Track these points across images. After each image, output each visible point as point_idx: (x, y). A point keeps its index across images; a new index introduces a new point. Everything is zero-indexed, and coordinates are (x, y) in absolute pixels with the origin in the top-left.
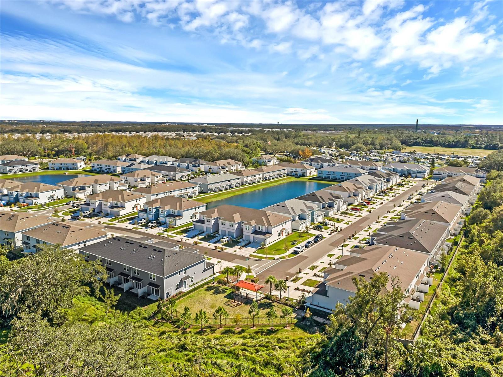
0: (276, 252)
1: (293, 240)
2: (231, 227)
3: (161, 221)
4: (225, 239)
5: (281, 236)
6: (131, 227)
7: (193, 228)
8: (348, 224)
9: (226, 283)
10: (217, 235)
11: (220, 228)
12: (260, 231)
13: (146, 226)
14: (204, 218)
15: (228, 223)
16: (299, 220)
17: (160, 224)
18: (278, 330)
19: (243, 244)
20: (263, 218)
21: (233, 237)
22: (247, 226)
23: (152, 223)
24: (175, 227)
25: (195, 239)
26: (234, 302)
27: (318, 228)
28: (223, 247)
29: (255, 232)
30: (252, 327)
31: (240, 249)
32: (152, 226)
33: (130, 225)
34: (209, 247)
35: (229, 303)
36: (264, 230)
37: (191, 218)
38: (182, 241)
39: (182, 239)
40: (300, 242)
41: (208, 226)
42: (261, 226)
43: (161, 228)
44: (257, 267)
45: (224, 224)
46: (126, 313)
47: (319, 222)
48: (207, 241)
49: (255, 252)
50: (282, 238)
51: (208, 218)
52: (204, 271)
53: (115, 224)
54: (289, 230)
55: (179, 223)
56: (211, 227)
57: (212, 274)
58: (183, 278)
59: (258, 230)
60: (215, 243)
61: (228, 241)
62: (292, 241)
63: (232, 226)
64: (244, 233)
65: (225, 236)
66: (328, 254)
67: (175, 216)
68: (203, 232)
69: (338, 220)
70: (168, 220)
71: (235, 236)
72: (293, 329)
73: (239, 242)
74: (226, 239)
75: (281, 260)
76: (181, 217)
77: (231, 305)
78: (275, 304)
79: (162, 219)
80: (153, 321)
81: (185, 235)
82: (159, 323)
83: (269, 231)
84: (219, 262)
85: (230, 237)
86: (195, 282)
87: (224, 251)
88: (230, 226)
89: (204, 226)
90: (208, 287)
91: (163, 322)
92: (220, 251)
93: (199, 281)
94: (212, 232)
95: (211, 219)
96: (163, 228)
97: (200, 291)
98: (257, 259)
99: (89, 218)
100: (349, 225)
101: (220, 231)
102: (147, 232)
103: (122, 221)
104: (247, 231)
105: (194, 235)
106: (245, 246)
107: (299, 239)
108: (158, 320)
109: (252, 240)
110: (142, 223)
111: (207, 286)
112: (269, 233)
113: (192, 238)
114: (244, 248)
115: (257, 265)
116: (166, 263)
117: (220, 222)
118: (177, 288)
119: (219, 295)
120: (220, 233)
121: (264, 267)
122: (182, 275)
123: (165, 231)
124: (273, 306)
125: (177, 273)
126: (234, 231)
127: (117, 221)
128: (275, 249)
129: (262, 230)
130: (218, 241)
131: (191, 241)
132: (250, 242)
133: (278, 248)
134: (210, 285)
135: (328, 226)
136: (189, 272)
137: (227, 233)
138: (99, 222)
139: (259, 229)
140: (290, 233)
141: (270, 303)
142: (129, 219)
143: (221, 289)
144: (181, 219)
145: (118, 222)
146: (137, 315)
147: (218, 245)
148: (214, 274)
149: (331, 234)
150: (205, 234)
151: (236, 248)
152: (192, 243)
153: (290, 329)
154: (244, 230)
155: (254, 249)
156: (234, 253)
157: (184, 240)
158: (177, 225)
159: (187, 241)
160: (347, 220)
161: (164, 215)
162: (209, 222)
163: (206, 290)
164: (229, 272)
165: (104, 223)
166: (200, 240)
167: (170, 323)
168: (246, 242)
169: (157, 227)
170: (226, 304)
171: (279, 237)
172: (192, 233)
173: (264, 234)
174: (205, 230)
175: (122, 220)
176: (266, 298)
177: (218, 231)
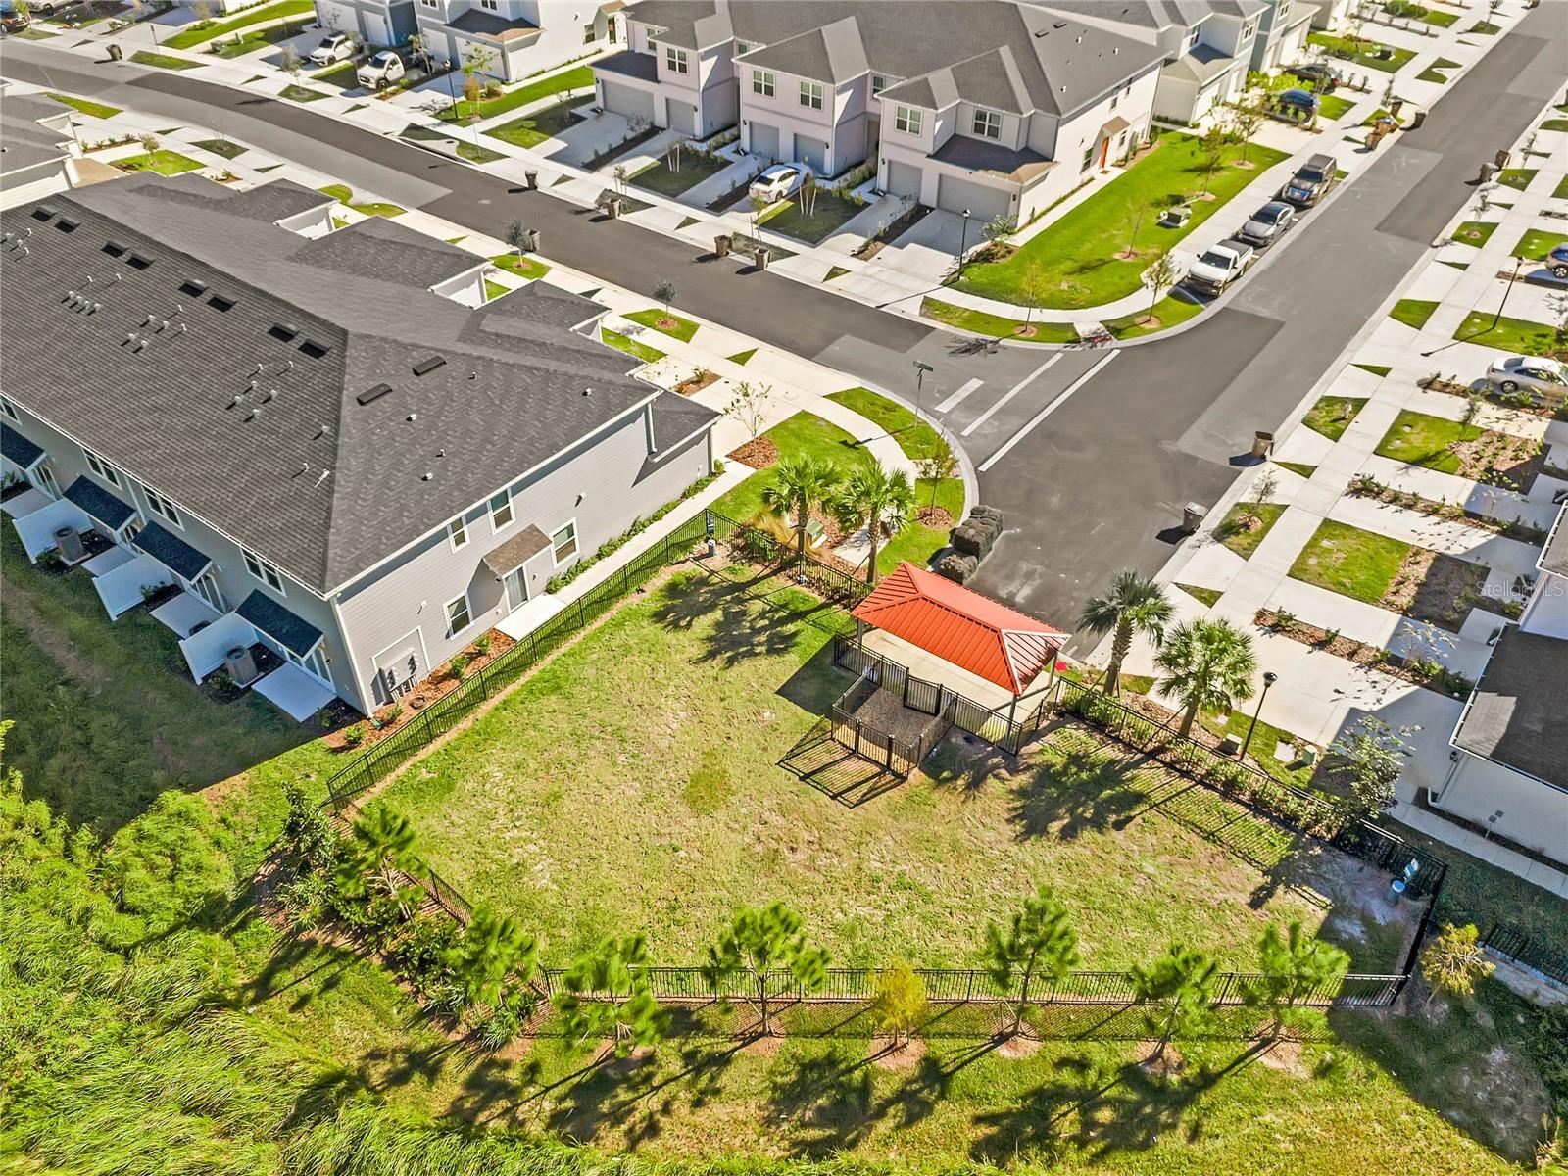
0: (1077, 281)
1: (1162, 194)
2: (809, 111)
3: (431, 50)
4: (776, 187)
5: (1094, 170)
6: (273, 83)
7: (599, 102)
8: (1442, 80)
9: (789, 560)
10: (725, 153)
11: (746, 114)
12: (984, 138)
13: (348, 81)
14: (652, 46)
15: (788, 83)
16: (1194, 63)
17: (424, 70)
18: (1207, 1079)
19: (882, 225)
20: (1006, 53)
21: (817, 166)
22: (909, 107)
23: (379, 64)
24: (505, 90)
25: (606, 179)
26: (854, 752)
27: (1294, 109)
28: (769, 238)
29: (951, 149)
30: (1002, 1038)
31: (861, 253)
32: (383, 84)
33: (270, 71)
34: (687, 235)
35: (821, 755)
36: (1009, 137)
37: (590, 39)
38: (533, 186)
39: (531, 178)
40: (1208, 210)
41: (677, 95)
42: (989, 109)
43: (428, 96)
44: (975, 404)
45: (770, 91)
46: (86, 835)
47: (1291, 71)
48: (672, 195)
49: (950, 283)
50: (1101, 182)
51: (677, 49)
52: (647, 470)
53: (194, 65)
54: (1140, 127)
55: (525, 64)
56: (696, 100)
57: (703, 473)
58: (494, 555)
59: (968, 131)
60: (719, 207)
61: (794, 196)
62: (1158, 204)
63: (817, 104)
64: (885, 152)
65: (775, 162)
66: (1390, 302)
67: (497, 25)
68: (654, 131)
69: (1385, 55)
70: (466, 44)
71: (829, 166)
72: (1324, 1071)
73: (856, 208)
74: (780, 183)
75: (1115, 346)
76: (532, 33)
77: (838, 778)
78: (1149, 778)
79: (434, 41)
80: (265, 934)
81: (555, 144)
82: (309, 962)
83: (1039, 144)
84: (741, 358)
85: (805, 170)
86: (584, 549)
87: (775, 267)
88: (804, 100)
89: (658, 93)
90: (673, 590)
91: (341, 955)
92: (746, 271)
93: (616, 533)
94: (698, 130)
95: (691, 54)
96: (443, 100)
97: (619, 625)
98: (972, 336)
99: (69, 22)
100: (1447, 87)
101: (745, 131)
102: (356, 119)
103: (237, 49)
104: (905, 137)
105: (603, 150)
106: (891, 235)
107: (1198, 190)
108: (300, 928)
109: (928, 197)
110: (332, 60)
111: (665, 576)
112: (1037, 155)
113: (593, 166)
114: (887, 252)
115: (974, 384)
116: (351, 461)
117: (746, 72)
118: (460, 623)
119: (745, 668)
120: (745, 143)
121: (1021, 409)
122: (485, 536)
123: (448, 116)
124: (1139, 797)
125: (442, 536)
126: (828, 136)
127: (207, 45)
128: (1067, 265)
129: (994, 132)
130: (735, 198)
131: (586, 189)
132: (920, 211)
133: (1086, 251)
134: (689, 568)
135: (1340, 93)
136: (535, 506)
137: (786, 146)
138: (114, 53)
139: (979, 129)
140: (1140, 142)
141: (1111, 773)
142: (272, 36)
143: (756, 607)
144: (533, 41)
145: (213, 51)
146: (152, 868)
147: (738, 222)
148: (715, 472)
149: (1369, 148)
150: (661, 143)
151: (841, 246)
152: (590, 201)
153: (1303, 1073)
154: (887, 130)
155: (946, 262)
156: (834, 286)
157: (544, 185)
158: (513, 77)
159: (564, 192)
160: (1427, 53)
161: (440, 15)
162: (683, 69)
163: (659, 616)
164: (815, 505)
165: (140, 57)
166: (637, 181)
167: (392, 962)
168: (896, 209)
169: (411, 86)
170: (799, 763)
171: (1086, 175)
172: (594, 136)
173: (1007, 161)
174: (660, 119)
175: (236, 43)
176: (1073, 712)
177: (734, 124)
